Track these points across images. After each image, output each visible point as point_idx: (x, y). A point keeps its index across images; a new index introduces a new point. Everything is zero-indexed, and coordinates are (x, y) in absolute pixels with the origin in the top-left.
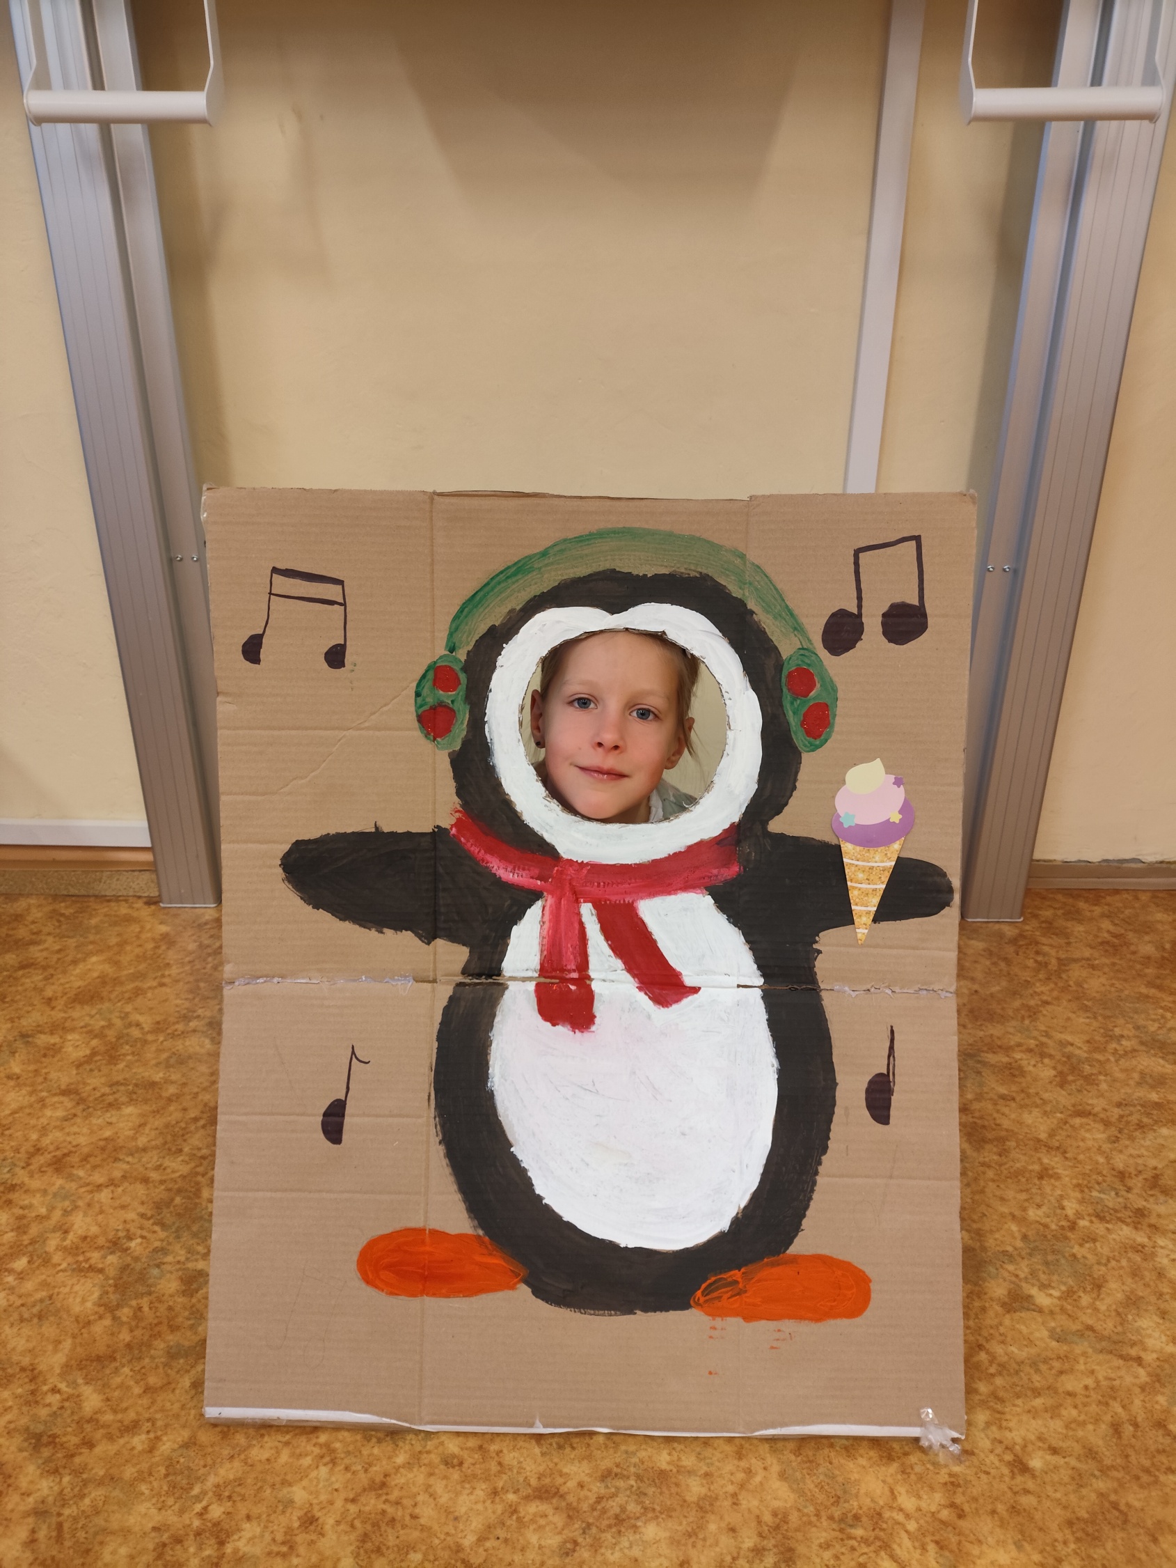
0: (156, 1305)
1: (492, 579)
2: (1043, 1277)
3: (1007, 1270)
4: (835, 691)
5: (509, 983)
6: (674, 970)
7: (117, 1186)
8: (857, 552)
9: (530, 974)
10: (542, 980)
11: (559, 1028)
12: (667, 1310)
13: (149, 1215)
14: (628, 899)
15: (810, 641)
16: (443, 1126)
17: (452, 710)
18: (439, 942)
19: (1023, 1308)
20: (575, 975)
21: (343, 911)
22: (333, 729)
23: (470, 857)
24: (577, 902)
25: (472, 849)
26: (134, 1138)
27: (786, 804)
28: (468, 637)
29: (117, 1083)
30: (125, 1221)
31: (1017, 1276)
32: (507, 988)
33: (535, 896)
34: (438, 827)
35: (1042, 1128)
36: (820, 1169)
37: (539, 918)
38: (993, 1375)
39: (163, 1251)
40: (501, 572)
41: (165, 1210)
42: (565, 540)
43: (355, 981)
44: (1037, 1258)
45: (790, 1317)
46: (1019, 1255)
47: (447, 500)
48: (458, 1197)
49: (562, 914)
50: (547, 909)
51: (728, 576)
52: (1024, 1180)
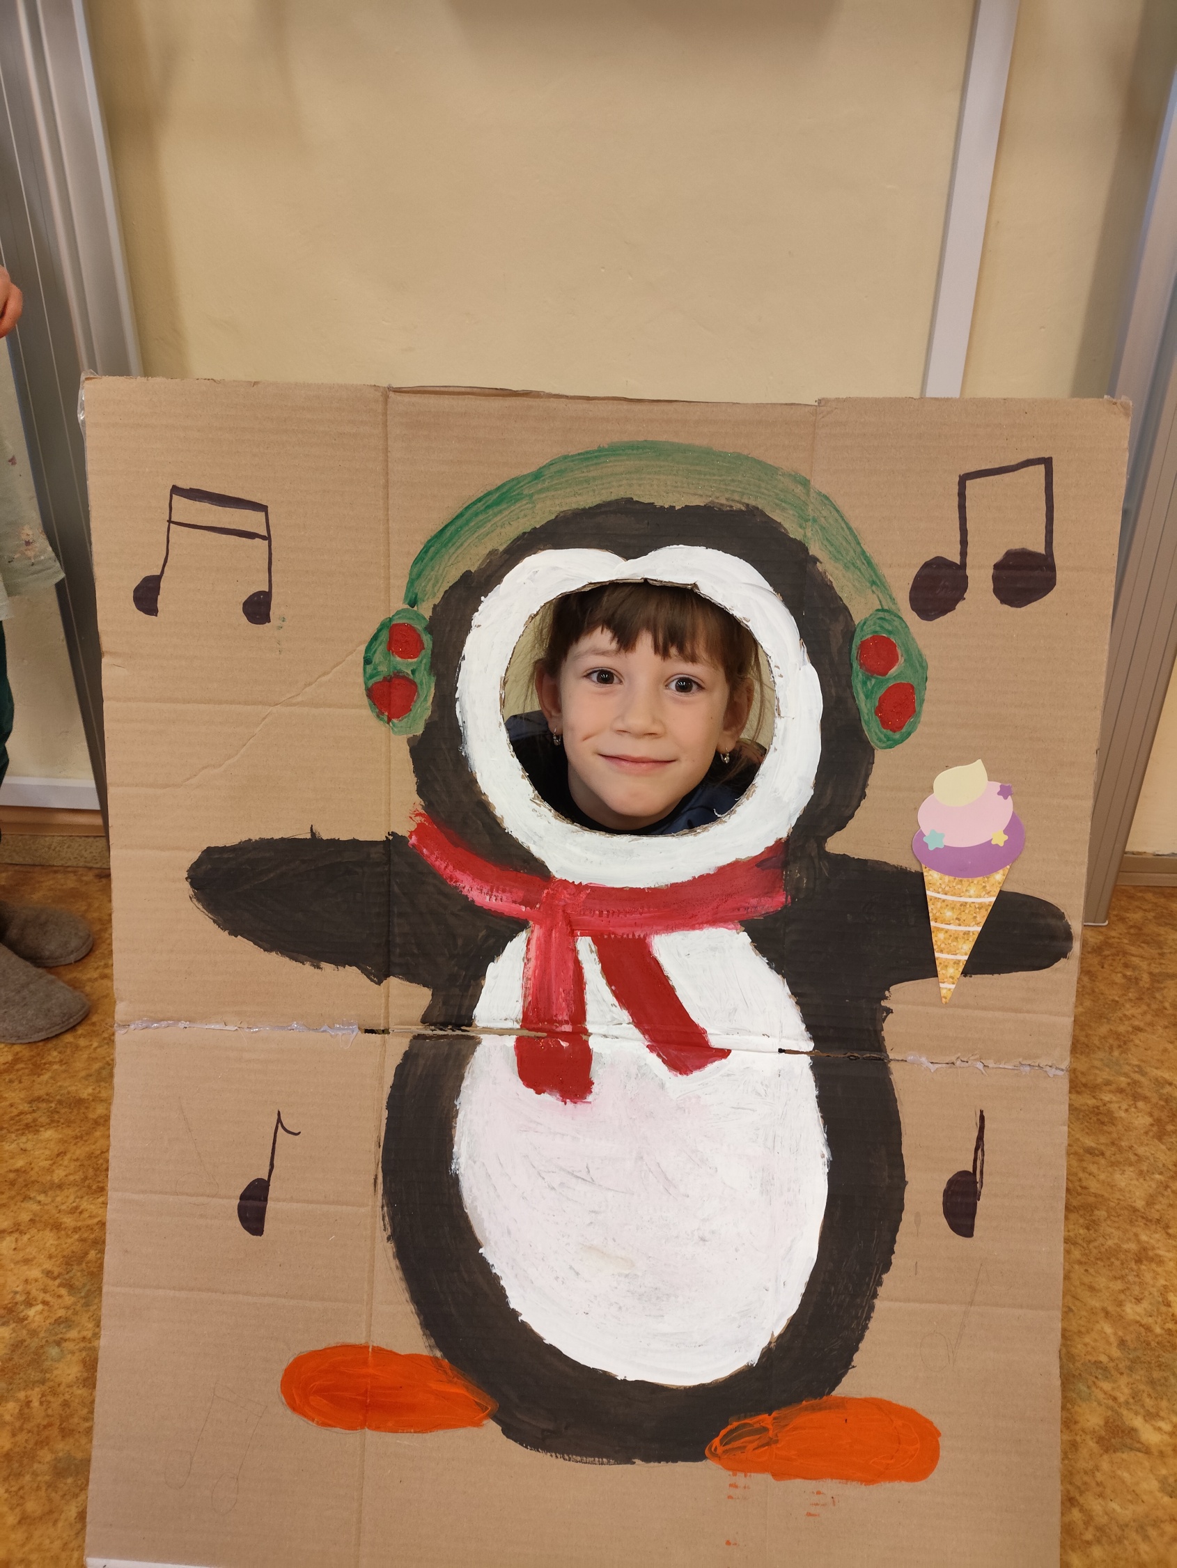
0: (49, 1398)
1: (467, 508)
2: (1148, 1402)
3: (1101, 1389)
4: (924, 667)
5: (482, 1036)
6: (696, 1026)
7: (22, 1233)
8: (963, 480)
9: (509, 1025)
10: (526, 1033)
11: (546, 1097)
12: (675, 1460)
13: (56, 1274)
14: (639, 933)
15: (893, 600)
16: (392, 1219)
17: (414, 684)
18: (393, 981)
19: (1125, 1446)
20: (567, 1028)
21: (269, 939)
22: (254, 703)
23: (434, 873)
24: (573, 935)
25: (437, 863)
26: (50, 1171)
27: (852, 816)
28: (434, 586)
29: (39, 1099)
30: (26, 1281)
31: (1115, 1399)
32: (479, 1043)
33: (518, 925)
34: (393, 834)
35: (1137, 1194)
36: (881, 1290)
37: (523, 954)
38: (1089, 1543)
39: (65, 1322)
40: (480, 500)
41: (75, 1267)
42: (565, 457)
43: (283, 1028)
44: (1140, 1375)
45: (833, 1476)
46: (1116, 1368)
47: (406, 398)
48: (410, 1308)
49: (553, 949)
50: (533, 942)
51: (784, 509)
52: (1117, 1263)
